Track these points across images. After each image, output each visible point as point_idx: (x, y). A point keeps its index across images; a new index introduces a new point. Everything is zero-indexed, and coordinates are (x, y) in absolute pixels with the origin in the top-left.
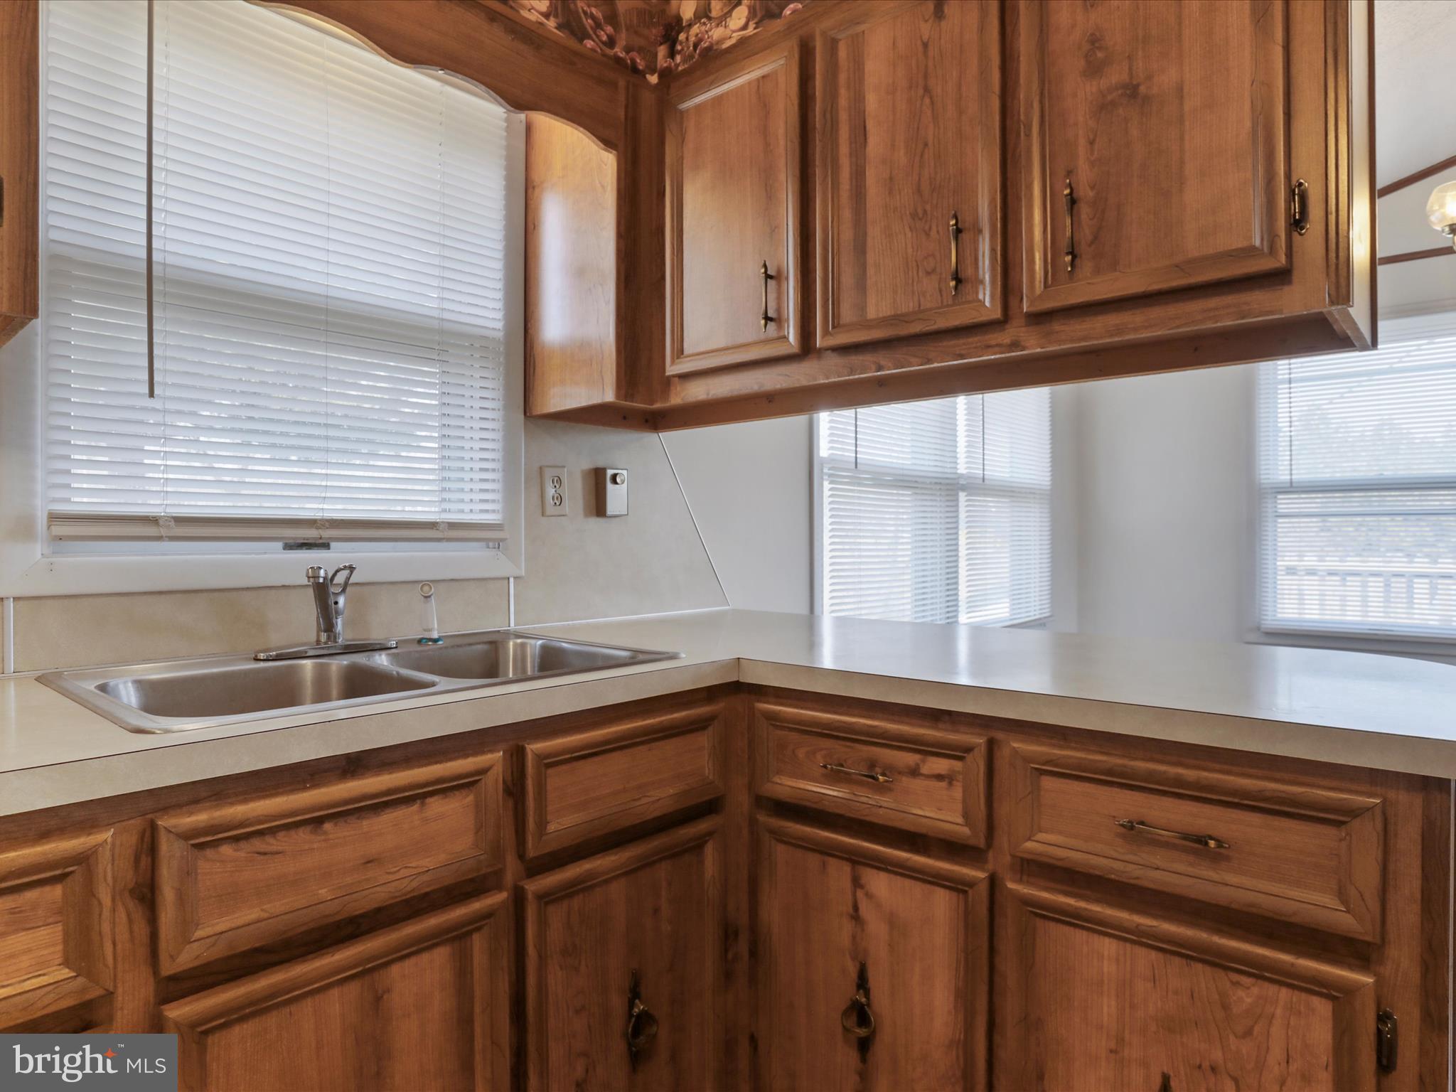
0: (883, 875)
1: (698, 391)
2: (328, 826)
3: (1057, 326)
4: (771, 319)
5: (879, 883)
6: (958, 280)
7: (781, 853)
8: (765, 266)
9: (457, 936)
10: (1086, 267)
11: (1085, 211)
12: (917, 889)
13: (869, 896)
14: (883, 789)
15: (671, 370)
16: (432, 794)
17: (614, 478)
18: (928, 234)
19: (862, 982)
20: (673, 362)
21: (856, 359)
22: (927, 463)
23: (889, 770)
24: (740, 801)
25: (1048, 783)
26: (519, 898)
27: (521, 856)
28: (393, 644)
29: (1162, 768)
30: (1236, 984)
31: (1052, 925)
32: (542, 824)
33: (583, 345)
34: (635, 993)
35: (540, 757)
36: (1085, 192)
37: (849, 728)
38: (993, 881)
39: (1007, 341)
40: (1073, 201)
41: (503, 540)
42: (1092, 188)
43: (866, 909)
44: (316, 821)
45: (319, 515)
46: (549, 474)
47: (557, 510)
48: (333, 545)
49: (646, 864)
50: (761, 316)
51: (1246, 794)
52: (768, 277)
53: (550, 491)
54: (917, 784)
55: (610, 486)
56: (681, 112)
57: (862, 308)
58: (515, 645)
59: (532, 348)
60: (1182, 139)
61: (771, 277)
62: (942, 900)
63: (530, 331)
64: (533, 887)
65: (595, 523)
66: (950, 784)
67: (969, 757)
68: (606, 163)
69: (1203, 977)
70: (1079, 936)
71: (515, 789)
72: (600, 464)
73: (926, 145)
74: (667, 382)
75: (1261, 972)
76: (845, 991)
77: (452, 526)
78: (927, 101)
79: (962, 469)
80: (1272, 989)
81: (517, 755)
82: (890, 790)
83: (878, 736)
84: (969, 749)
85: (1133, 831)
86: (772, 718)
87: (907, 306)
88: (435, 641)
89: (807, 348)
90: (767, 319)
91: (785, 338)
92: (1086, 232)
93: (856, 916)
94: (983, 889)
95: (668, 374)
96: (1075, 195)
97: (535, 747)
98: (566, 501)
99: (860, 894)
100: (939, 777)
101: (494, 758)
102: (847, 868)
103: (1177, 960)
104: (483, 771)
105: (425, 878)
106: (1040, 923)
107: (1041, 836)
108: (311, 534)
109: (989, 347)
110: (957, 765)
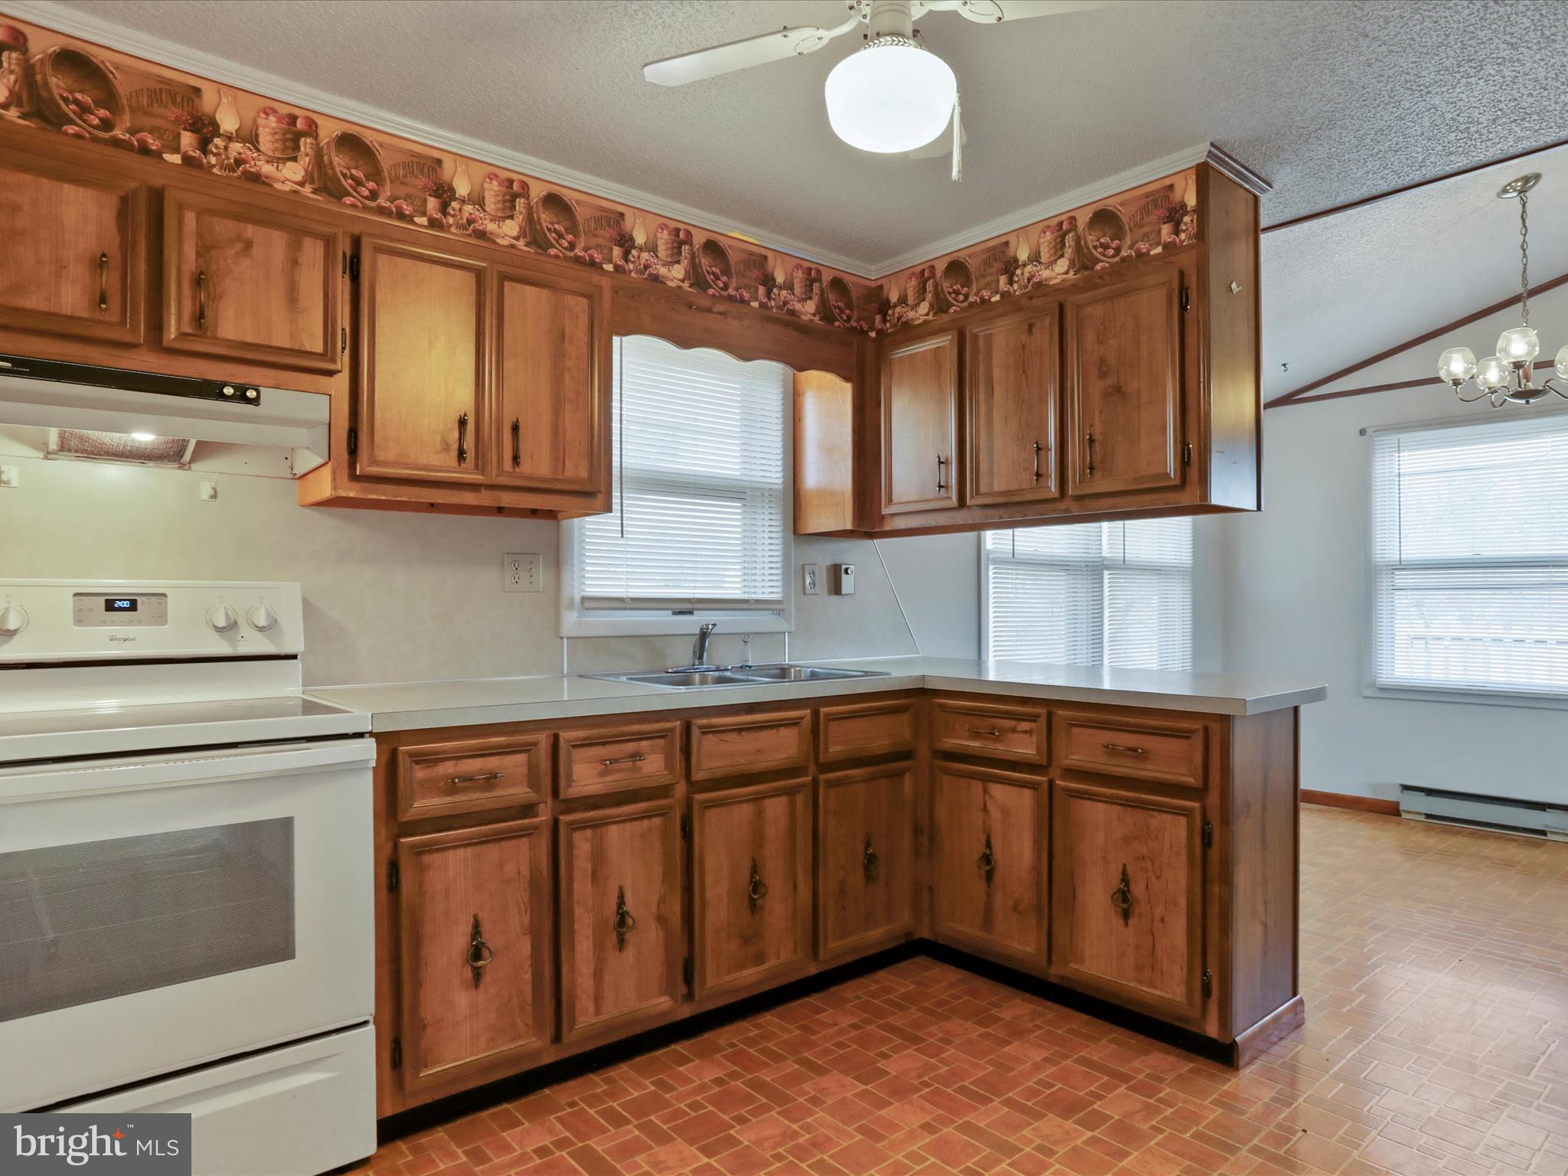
0: (999, 785)
1: (901, 523)
2: (744, 733)
3: (1087, 502)
4: (942, 487)
5: (997, 790)
6: (1038, 475)
7: (947, 780)
8: (939, 457)
9: (790, 792)
10: (1098, 474)
11: (1097, 446)
12: (1015, 790)
13: (991, 797)
14: (998, 740)
15: (885, 511)
16: (781, 725)
17: (846, 572)
18: (1025, 449)
19: (988, 844)
20: (886, 507)
21: (989, 512)
22: (1077, 551)
23: (1003, 730)
24: (924, 752)
25: (1075, 730)
26: (815, 783)
27: (817, 762)
28: (730, 667)
29: (1121, 718)
30: (1152, 816)
31: (1077, 800)
32: (826, 748)
33: (832, 494)
34: (868, 845)
35: (827, 715)
36: (1098, 437)
37: (982, 709)
38: (1051, 783)
39: (1064, 508)
40: (1091, 441)
41: (783, 610)
42: (1101, 435)
43: (991, 807)
44: (740, 729)
45: (691, 596)
46: (807, 568)
47: (812, 591)
48: (695, 612)
49: (871, 779)
50: (937, 485)
51: (1153, 728)
52: (940, 463)
53: (808, 580)
54: (1016, 736)
55: (844, 576)
56: (891, 360)
57: (991, 485)
58: (795, 671)
59: (798, 493)
60: (1139, 416)
61: (942, 463)
62: (1027, 795)
63: (798, 483)
64: (823, 777)
65: (834, 599)
66: (1031, 735)
67: (1039, 720)
68: (847, 389)
69: (1139, 816)
70: (1088, 804)
71: (815, 730)
72: (837, 561)
73: (1023, 401)
74: (882, 518)
75: (1161, 809)
76: (979, 850)
77: (757, 601)
78: (1024, 377)
79: (1105, 554)
80: (1164, 816)
81: (816, 714)
82: (1002, 741)
83: (995, 712)
84: (1038, 716)
85: (1111, 750)
86: (942, 707)
87: (1014, 486)
88: (750, 667)
89: (962, 503)
90: (940, 486)
91: (950, 498)
92: (1097, 458)
93: (985, 810)
94: (1046, 786)
95: (883, 513)
96: (1093, 438)
97: (824, 710)
98: (817, 587)
99: (987, 798)
100: (1025, 732)
101: (806, 712)
102: (980, 784)
103: (1129, 809)
104: (802, 718)
105: (778, 762)
106: (1072, 799)
107: (1073, 757)
108: (689, 606)
109: (1055, 510)
110: (1033, 725)
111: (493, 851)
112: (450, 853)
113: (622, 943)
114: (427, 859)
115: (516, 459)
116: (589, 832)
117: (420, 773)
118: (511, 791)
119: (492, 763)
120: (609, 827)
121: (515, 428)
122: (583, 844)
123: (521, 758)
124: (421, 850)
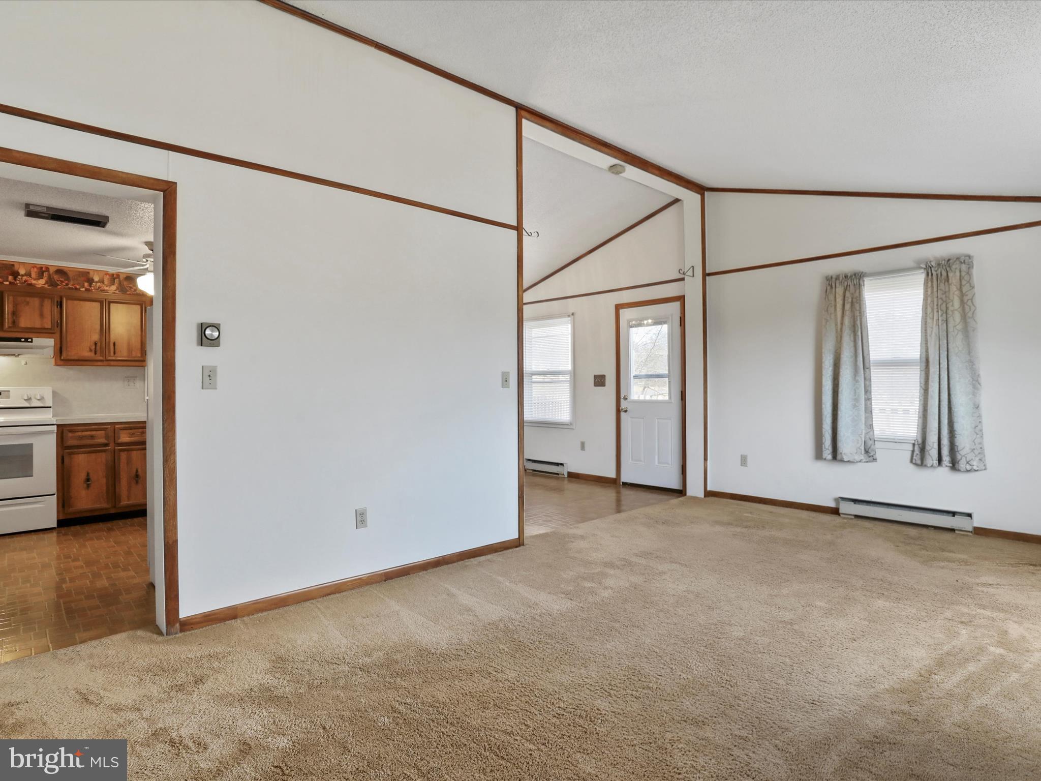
111: (93, 456)
112: (80, 455)
113: (137, 482)
114: (72, 456)
115: (114, 353)
116: (126, 452)
117: (70, 435)
118: (99, 440)
119: (93, 433)
120: (133, 452)
121: (114, 344)
122: (124, 456)
123: (103, 432)
124: (70, 454)
